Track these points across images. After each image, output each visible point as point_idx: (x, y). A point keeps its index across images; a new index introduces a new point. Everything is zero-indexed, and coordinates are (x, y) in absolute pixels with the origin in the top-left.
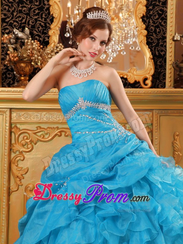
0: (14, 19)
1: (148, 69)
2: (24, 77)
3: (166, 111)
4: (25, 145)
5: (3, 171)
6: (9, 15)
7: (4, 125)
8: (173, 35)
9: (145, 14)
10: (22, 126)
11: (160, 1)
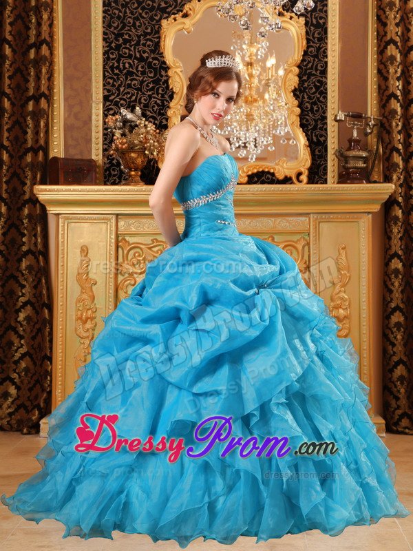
0: (120, 97)
1: (302, 160)
2: (134, 171)
4: (136, 264)
5: (107, 299)
6: (114, 91)
7: (109, 237)
8: (335, 113)
9: (297, 87)
10: (132, 238)
11: (316, 70)
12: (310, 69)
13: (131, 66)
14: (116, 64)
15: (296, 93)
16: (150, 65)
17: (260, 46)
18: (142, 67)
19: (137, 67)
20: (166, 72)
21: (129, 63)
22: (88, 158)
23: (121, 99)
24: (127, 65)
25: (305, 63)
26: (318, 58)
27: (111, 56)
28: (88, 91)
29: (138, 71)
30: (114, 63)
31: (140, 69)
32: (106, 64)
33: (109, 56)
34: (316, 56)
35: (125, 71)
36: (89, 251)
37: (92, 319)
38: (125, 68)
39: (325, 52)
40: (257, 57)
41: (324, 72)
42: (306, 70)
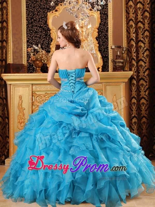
0: (33, 41)
1: (100, 63)
2: (38, 68)
4: (40, 102)
6: (31, 39)
7: (29, 92)
8: (112, 46)
9: (97, 36)
10: (38, 92)
11: (104, 30)
12: (102, 30)
14: (31, 29)
15: (97, 39)
16: (43, 29)
17: (85, 20)
18: (41, 30)
19: (39, 30)
20: (50, 31)
21: (36, 28)
22: (22, 63)
24: (35, 29)
25: (100, 28)
26: (105, 26)
27: (29, 26)
28: (21, 39)
29: (39, 31)
30: (30, 29)
31: (40, 30)
32: (28, 29)
33: (28, 26)
34: (104, 25)
35: (34, 31)
36: (22, 98)
37: (24, 122)
38: (34, 30)
39: (107, 24)
40: (85, 25)
41: (107, 31)
42: (101, 30)
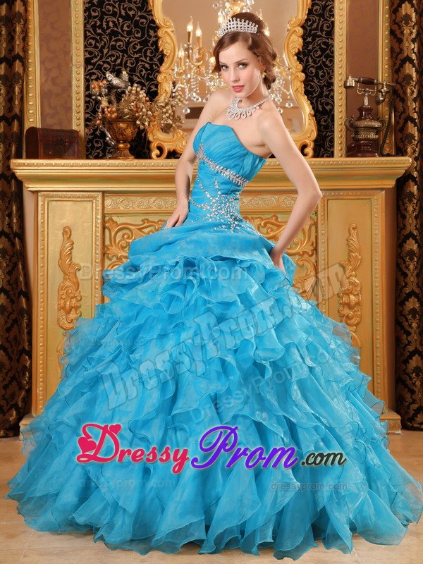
0: (103, 60)
1: (307, 131)
2: (123, 143)
3: (337, 193)
4: (125, 247)
5: (93, 286)
6: (97, 53)
7: (94, 217)
8: (344, 79)
9: (301, 50)
10: (121, 218)
11: (322, 31)
12: (315, 29)
13: (115, 25)
14: (98, 23)
15: (300, 56)
16: (137, 24)
18: (128, 27)
19: (122, 27)
20: (155, 32)
21: (113, 22)
22: (68, 128)
23: (104, 62)
24: (111, 24)
25: (310, 23)
26: (323, 17)
27: (93, 14)
28: (67, 53)
29: (123, 31)
30: (96, 22)
31: (125, 28)
32: (88, 23)
34: (322, 15)
35: (109, 31)
36: (72, 233)
37: (77, 308)
38: (108, 27)
39: (331, 10)
41: (330, 33)
42: (311, 31)
